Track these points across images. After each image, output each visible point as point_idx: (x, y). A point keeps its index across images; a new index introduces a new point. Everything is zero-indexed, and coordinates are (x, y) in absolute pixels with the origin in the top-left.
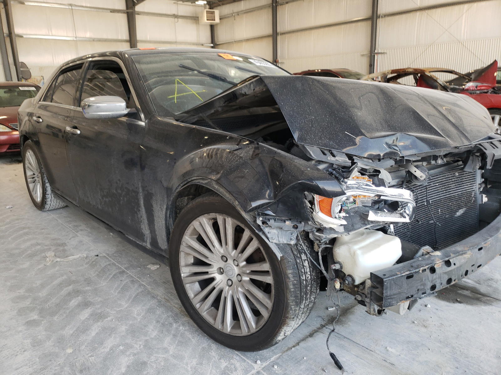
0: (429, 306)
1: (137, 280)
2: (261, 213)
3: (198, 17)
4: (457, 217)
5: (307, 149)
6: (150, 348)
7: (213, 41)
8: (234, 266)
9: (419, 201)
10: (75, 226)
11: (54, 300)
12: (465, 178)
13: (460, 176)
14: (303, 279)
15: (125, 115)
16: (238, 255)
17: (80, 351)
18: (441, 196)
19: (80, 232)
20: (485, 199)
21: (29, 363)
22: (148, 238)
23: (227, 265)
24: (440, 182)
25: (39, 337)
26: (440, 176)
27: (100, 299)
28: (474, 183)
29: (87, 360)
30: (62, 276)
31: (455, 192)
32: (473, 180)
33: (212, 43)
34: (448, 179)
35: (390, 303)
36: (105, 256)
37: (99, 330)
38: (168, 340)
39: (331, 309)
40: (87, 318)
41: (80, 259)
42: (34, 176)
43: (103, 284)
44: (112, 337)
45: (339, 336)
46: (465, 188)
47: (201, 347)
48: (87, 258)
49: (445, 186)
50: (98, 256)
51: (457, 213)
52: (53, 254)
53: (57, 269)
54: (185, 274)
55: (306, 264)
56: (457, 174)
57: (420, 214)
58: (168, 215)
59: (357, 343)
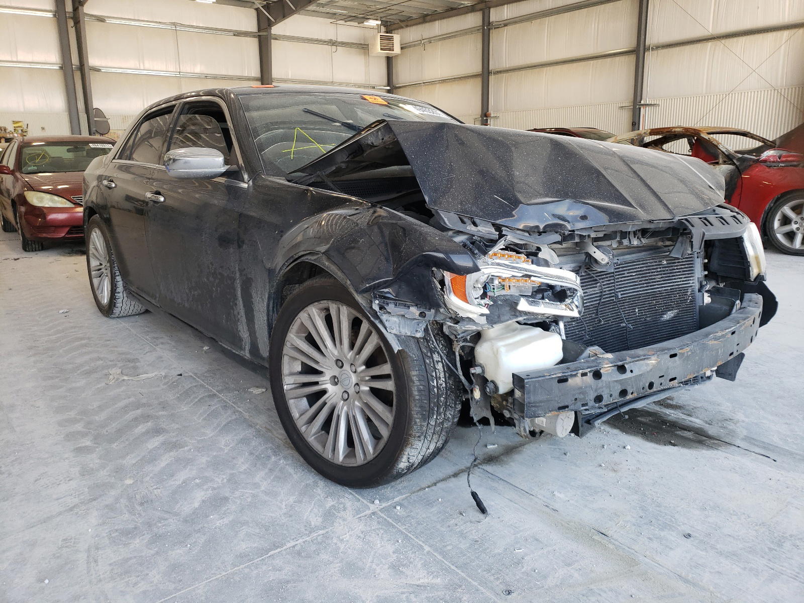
0: (628, 447)
1: (232, 405)
2: (379, 295)
3: (368, 45)
4: (663, 322)
5: (440, 215)
6: (236, 483)
7: (389, 81)
8: (351, 373)
9: (604, 295)
10: (154, 338)
11: (115, 425)
12: (677, 269)
13: (669, 265)
14: (434, 386)
15: (223, 175)
16: (355, 357)
17: (142, 482)
18: (640, 291)
19: (161, 346)
20: (707, 299)
21: (75, 493)
22: (247, 344)
23: (343, 372)
24: (638, 271)
25: (91, 465)
26: (639, 263)
27: (177, 426)
28: (691, 277)
29: (151, 493)
30: (129, 398)
31: (662, 286)
32: (690, 272)
33: (388, 85)
34: (651, 268)
35: (534, 412)
36: (191, 376)
37: (171, 461)
38: (262, 474)
39: (491, 447)
40: (156, 447)
41: (156, 378)
42: (101, 267)
43: (184, 408)
44: (188, 469)
45: (494, 477)
46: (678, 282)
47: (304, 484)
48: (165, 377)
49: (645, 277)
50: (181, 375)
51: (665, 316)
52: (119, 371)
53: (122, 389)
54: (288, 386)
55: (440, 366)
56: (665, 262)
57: (607, 312)
58: (271, 308)
59: (515, 486)
